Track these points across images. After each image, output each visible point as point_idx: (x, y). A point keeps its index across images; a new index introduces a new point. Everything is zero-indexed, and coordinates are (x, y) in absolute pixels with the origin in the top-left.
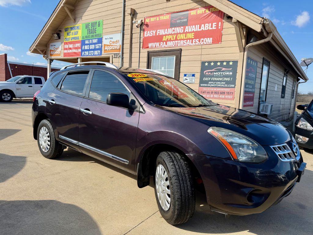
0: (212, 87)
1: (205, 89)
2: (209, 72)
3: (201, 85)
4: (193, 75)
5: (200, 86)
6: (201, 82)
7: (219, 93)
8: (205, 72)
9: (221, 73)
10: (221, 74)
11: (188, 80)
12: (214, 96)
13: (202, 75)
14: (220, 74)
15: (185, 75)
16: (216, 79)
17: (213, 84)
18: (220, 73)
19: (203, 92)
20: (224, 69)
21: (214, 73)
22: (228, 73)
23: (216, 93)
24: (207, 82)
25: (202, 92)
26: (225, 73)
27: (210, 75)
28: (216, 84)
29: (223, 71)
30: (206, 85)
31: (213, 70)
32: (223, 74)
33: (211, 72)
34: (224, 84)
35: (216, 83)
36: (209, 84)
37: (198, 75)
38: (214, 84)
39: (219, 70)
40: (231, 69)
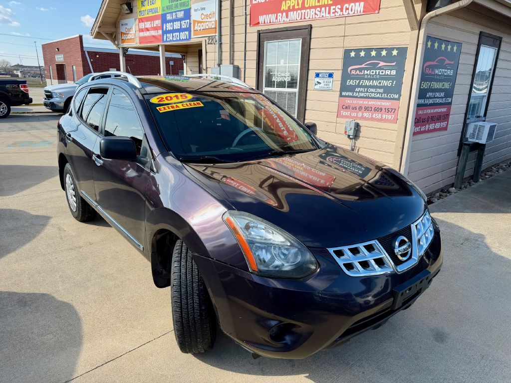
0: (361, 97)
1: (349, 101)
2: (356, 69)
3: (344, 94)
4: (331, 75)
5: (341, 96)
6: (344, 88)
7: (373, 109)
8: (350, 69)
9: (378, 71)
10: (376, 72)
11: (322, 85)
12: (363, 115)
13: (345, 76)
14: (374, 74)
15: (317, 75)
16: (367, 83)
17: (362, 92)
18: (374, 71)
19: (346, 108)
20: (382, 64)
21: (366, 71)
22: (390, 71)
23: (367, 109)
24: (352, 89)
25: (344, 107)
26: (384, 71)
27: (357, 74)
28: (367, 92)
29: (380, 68)
30: (351, 94)
31: (363, 66)
32: (381, 74)
33: (360, 70)
34: (382, 93)
35: (367, 90)
36: (356, 92)
37: (338, 75)
38: (364, 92)
39: (374, 66)
40: (394, 64)
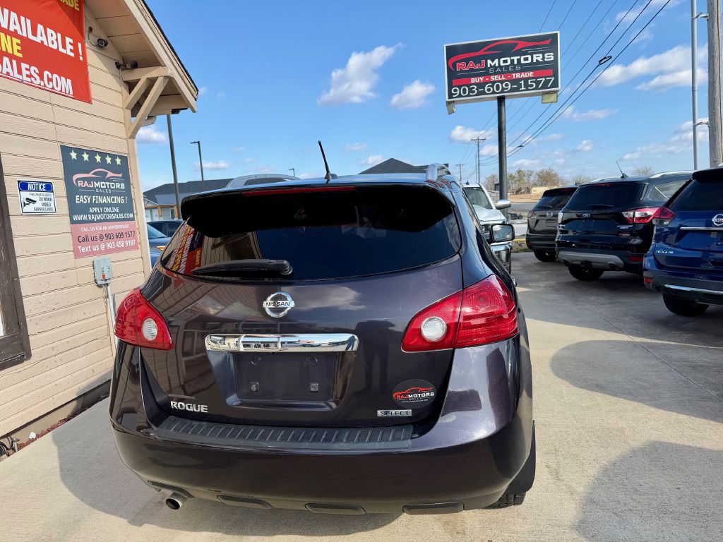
0: (99, 221)
1: (85, 229)
2: (83, 179)
3: (75, 218)
4: (49, 187)
5: (72, 222)
6: (74, 209)
7: (114, 236)
10: (107, 185)
11: (39, 204)
12: (106, 247)
13: (72, 191)
14: (105, 187)
15: (23, 186)
16: (102, 200)
17: (97, 213)
18: (104, 183)
19: (84, 241)
20: (110, 174)
21: (95, 183)
22: (119, 184)
23: (109, 237)
24: (84, 209)
25: (81, 239)
26: (114, 184)
27: (86, 187)
28: (103, 213)
29: (109, 180)
30: (85, 217)
31: (90, 175)
32: (111, 187)
33: (89, 180)
34: (118, 213)
35: (103, 210)
36: (91, 214)
37: (60, 187)
38: (100, 213)
40: (121, 175)
